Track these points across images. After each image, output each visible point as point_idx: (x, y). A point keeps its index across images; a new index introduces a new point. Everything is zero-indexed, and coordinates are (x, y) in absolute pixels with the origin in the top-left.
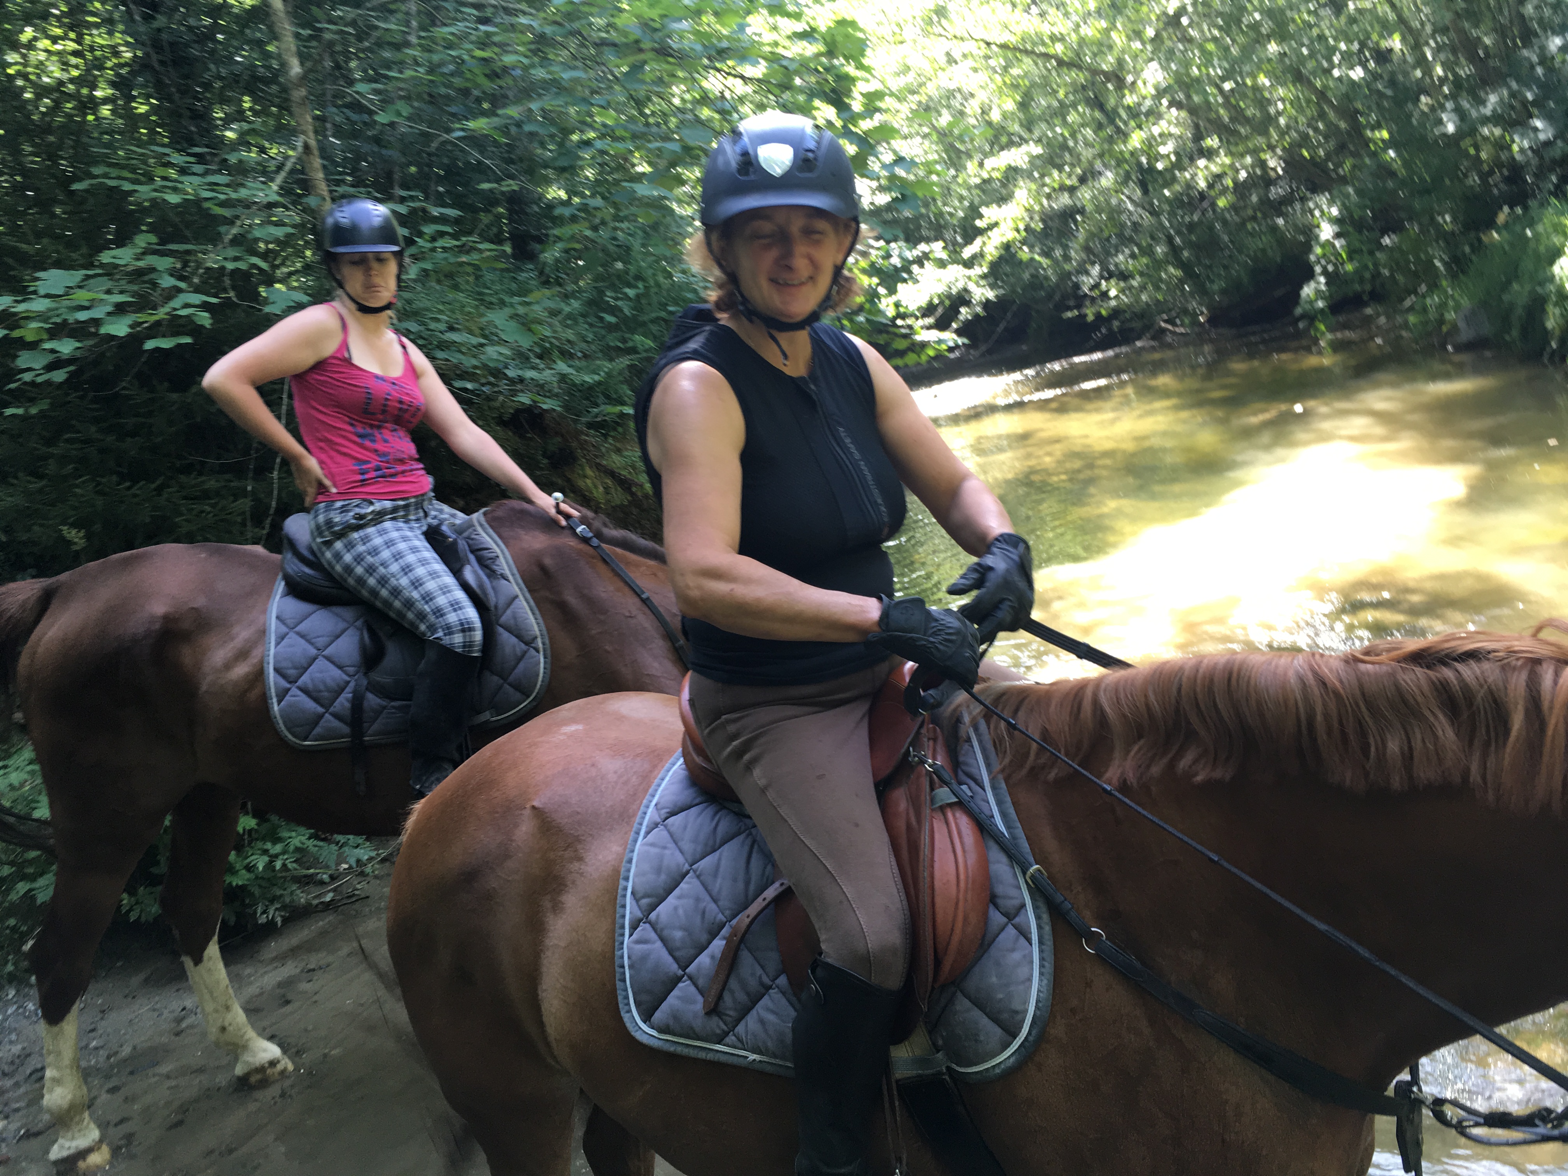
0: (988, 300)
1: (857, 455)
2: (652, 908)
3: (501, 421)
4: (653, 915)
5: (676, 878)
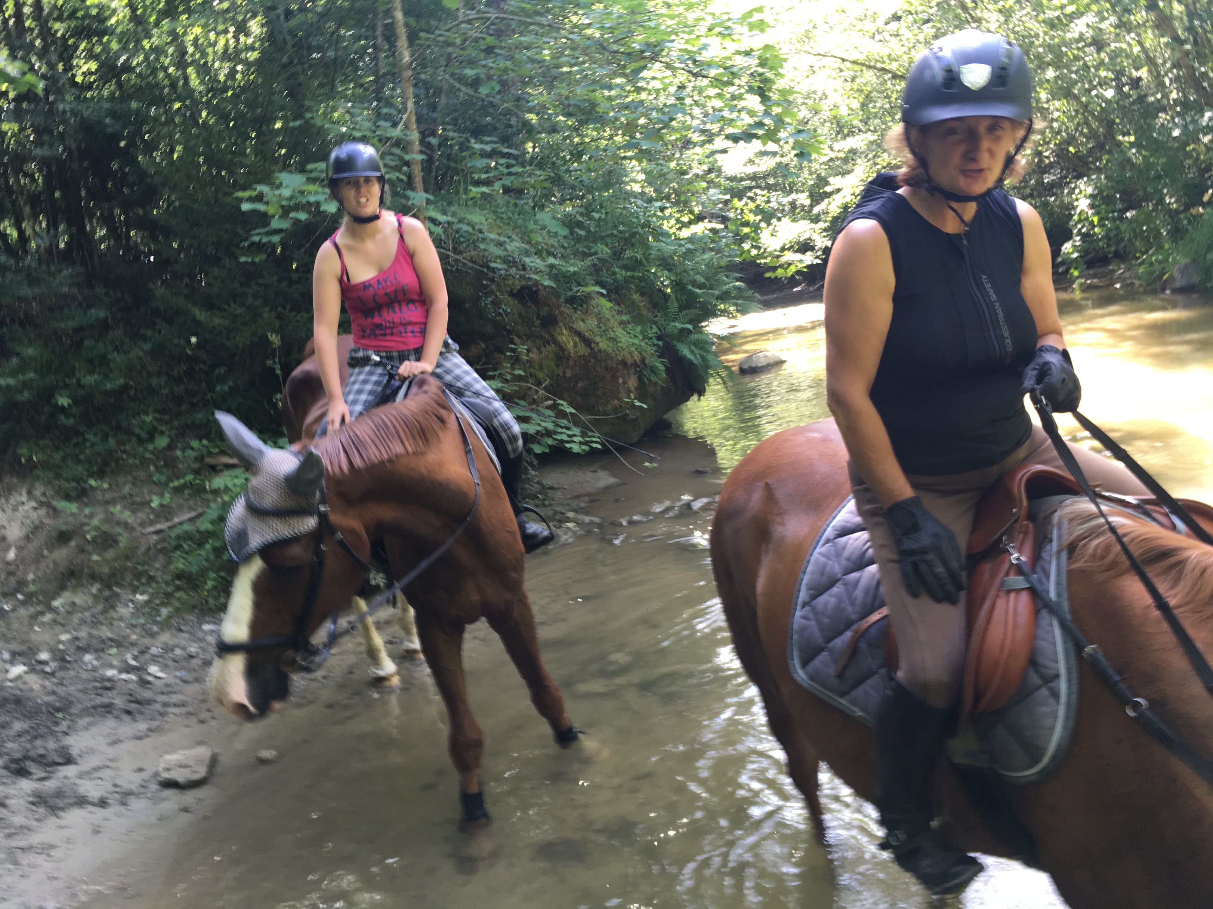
1: (994, 297)
2: (814, 597)
3: (511, 294)
4: (814, 603)
5: (833, 582)
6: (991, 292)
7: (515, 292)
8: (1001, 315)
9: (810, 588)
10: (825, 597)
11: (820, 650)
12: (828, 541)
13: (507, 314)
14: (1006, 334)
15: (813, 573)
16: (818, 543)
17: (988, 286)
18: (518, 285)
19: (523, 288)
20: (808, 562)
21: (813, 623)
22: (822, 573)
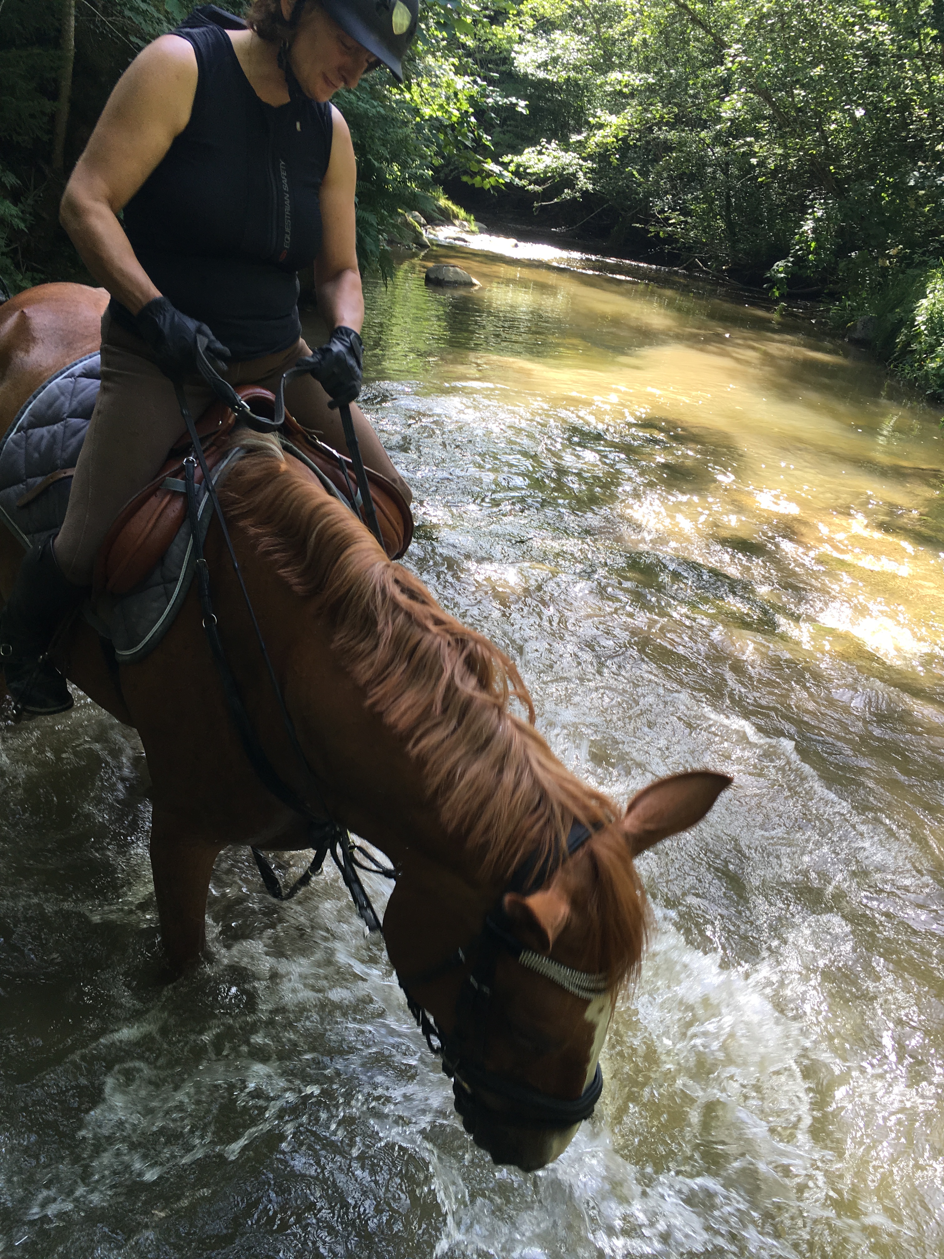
0: (587, 190)
1: (286, 187)
2: (32, 425)
4: (30, 431)
5: (56, 419)
6: (285, 181)
8: (287, 209)
9: (31, 415)
10: (44, 431)
11: (21, 481)
12: (71, 375)
14: (288, 230)
15: (41, 401)
16: (62, 374)
17: (284, 174)
20: (44, 388)
21: (23, 451)
22: (50, 406)
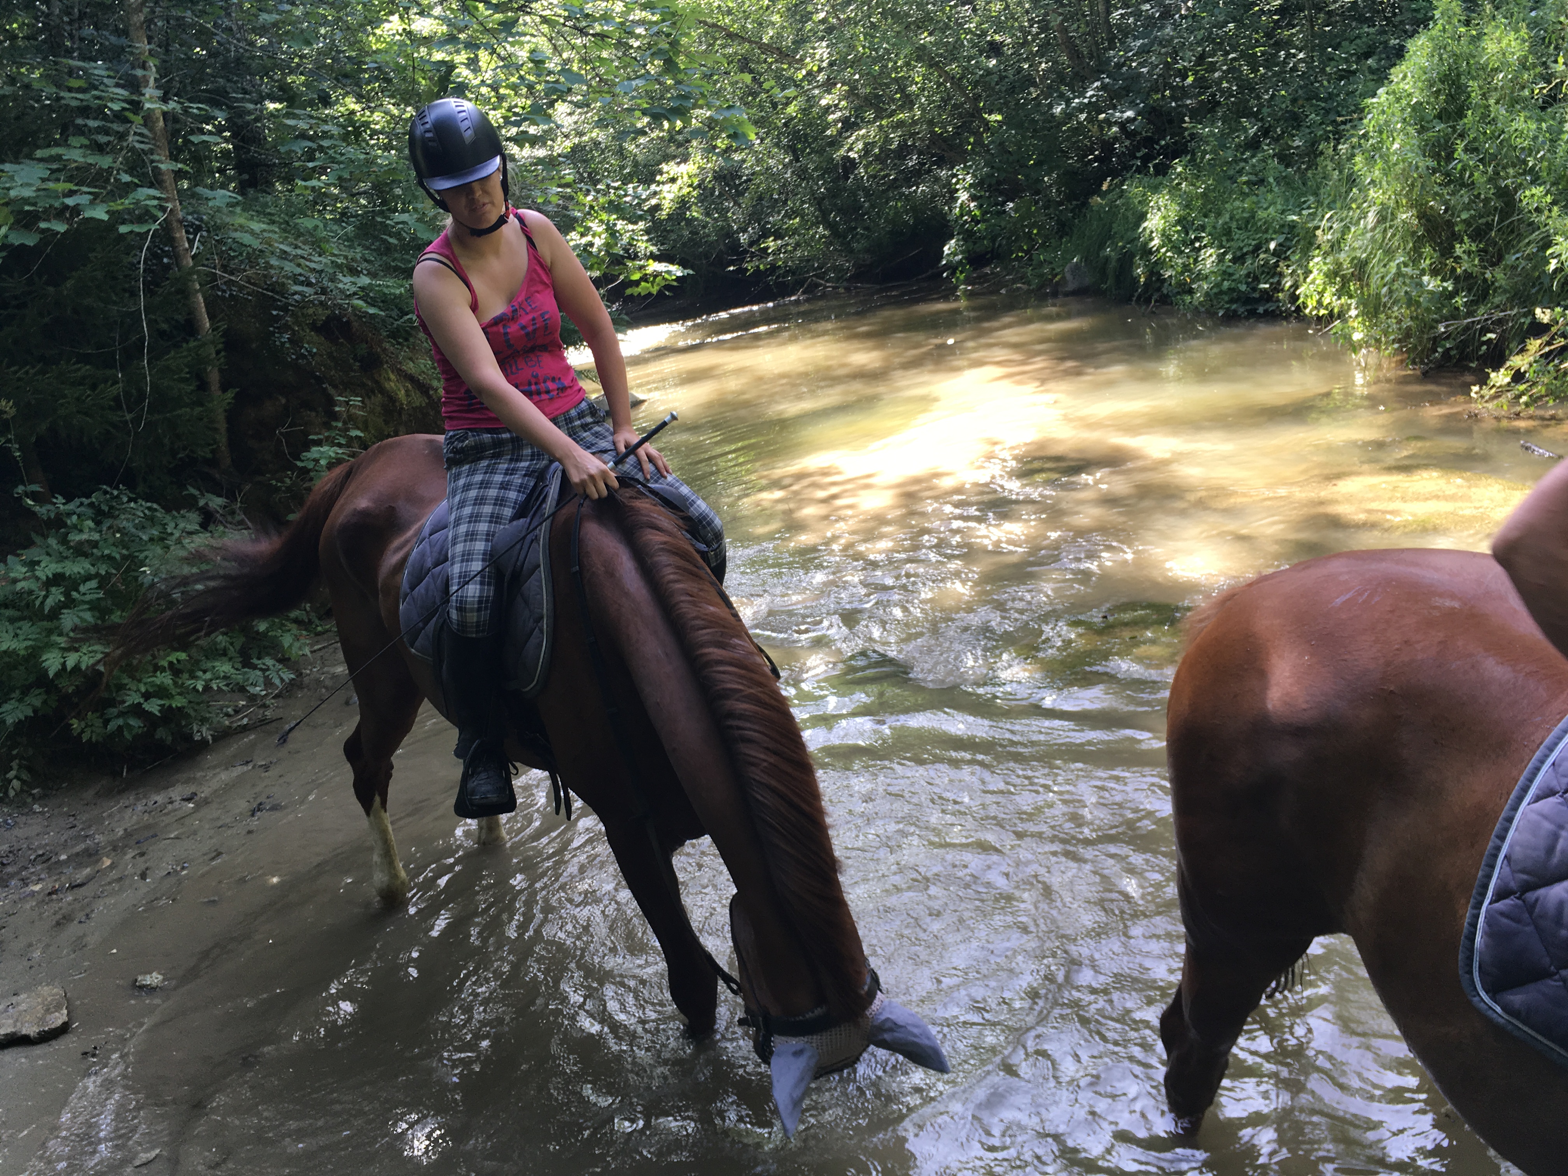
3: (314, 327)
7: (319, 323)
13: (314, 355)
18: (323, 315)
19: (330, 319)
